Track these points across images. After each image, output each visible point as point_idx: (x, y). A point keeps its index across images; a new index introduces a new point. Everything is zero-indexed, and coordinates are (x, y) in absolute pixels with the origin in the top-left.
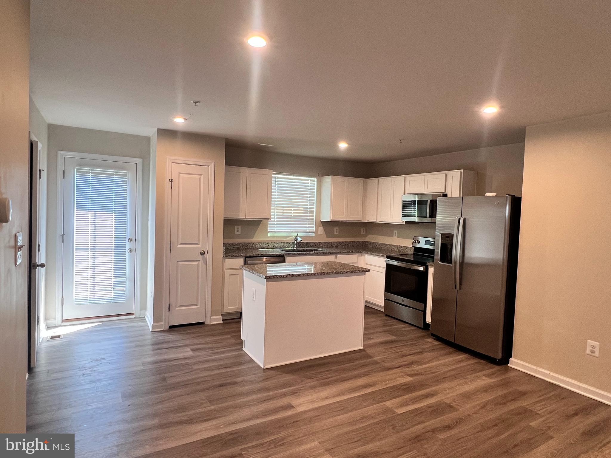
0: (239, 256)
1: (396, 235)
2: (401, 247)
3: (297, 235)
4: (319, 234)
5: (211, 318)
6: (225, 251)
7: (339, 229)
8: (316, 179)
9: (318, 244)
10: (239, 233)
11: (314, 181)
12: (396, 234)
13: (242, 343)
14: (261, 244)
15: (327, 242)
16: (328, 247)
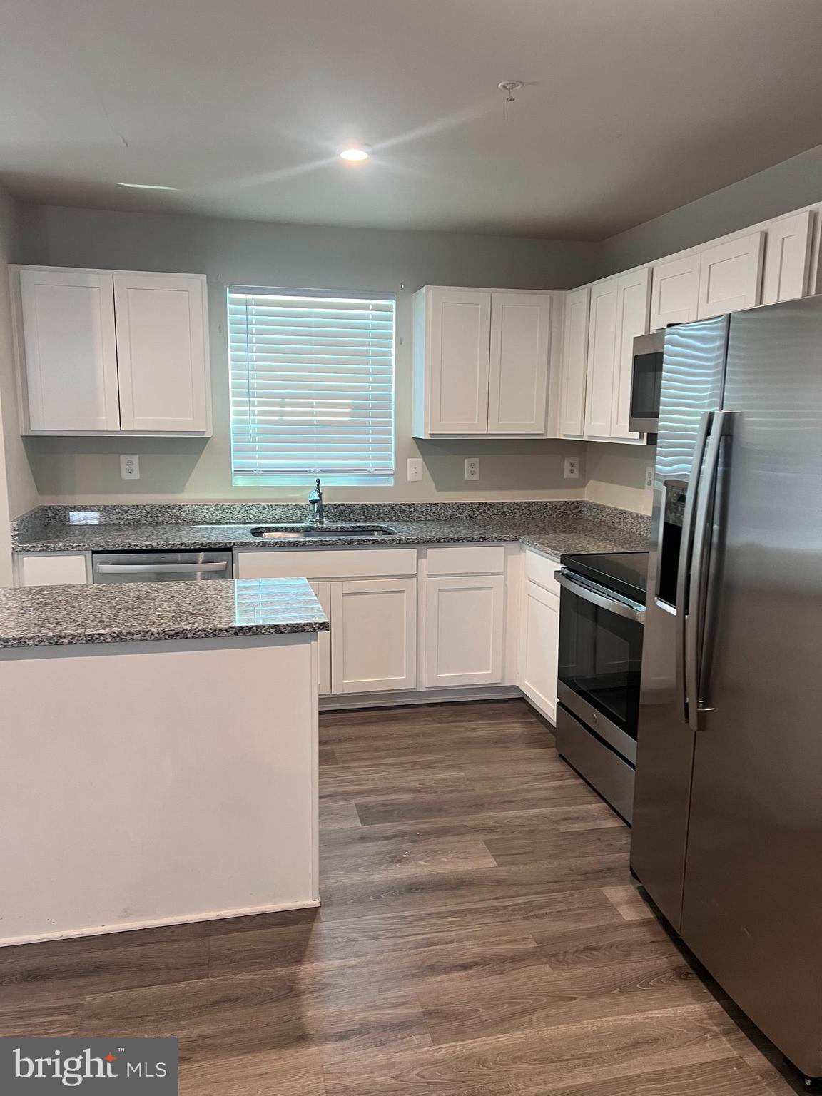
4: (410, 478)
7: (481, 463)
8: (393, 303)
11: (388, 309)
14: (209, 509)
15: (437, 504)
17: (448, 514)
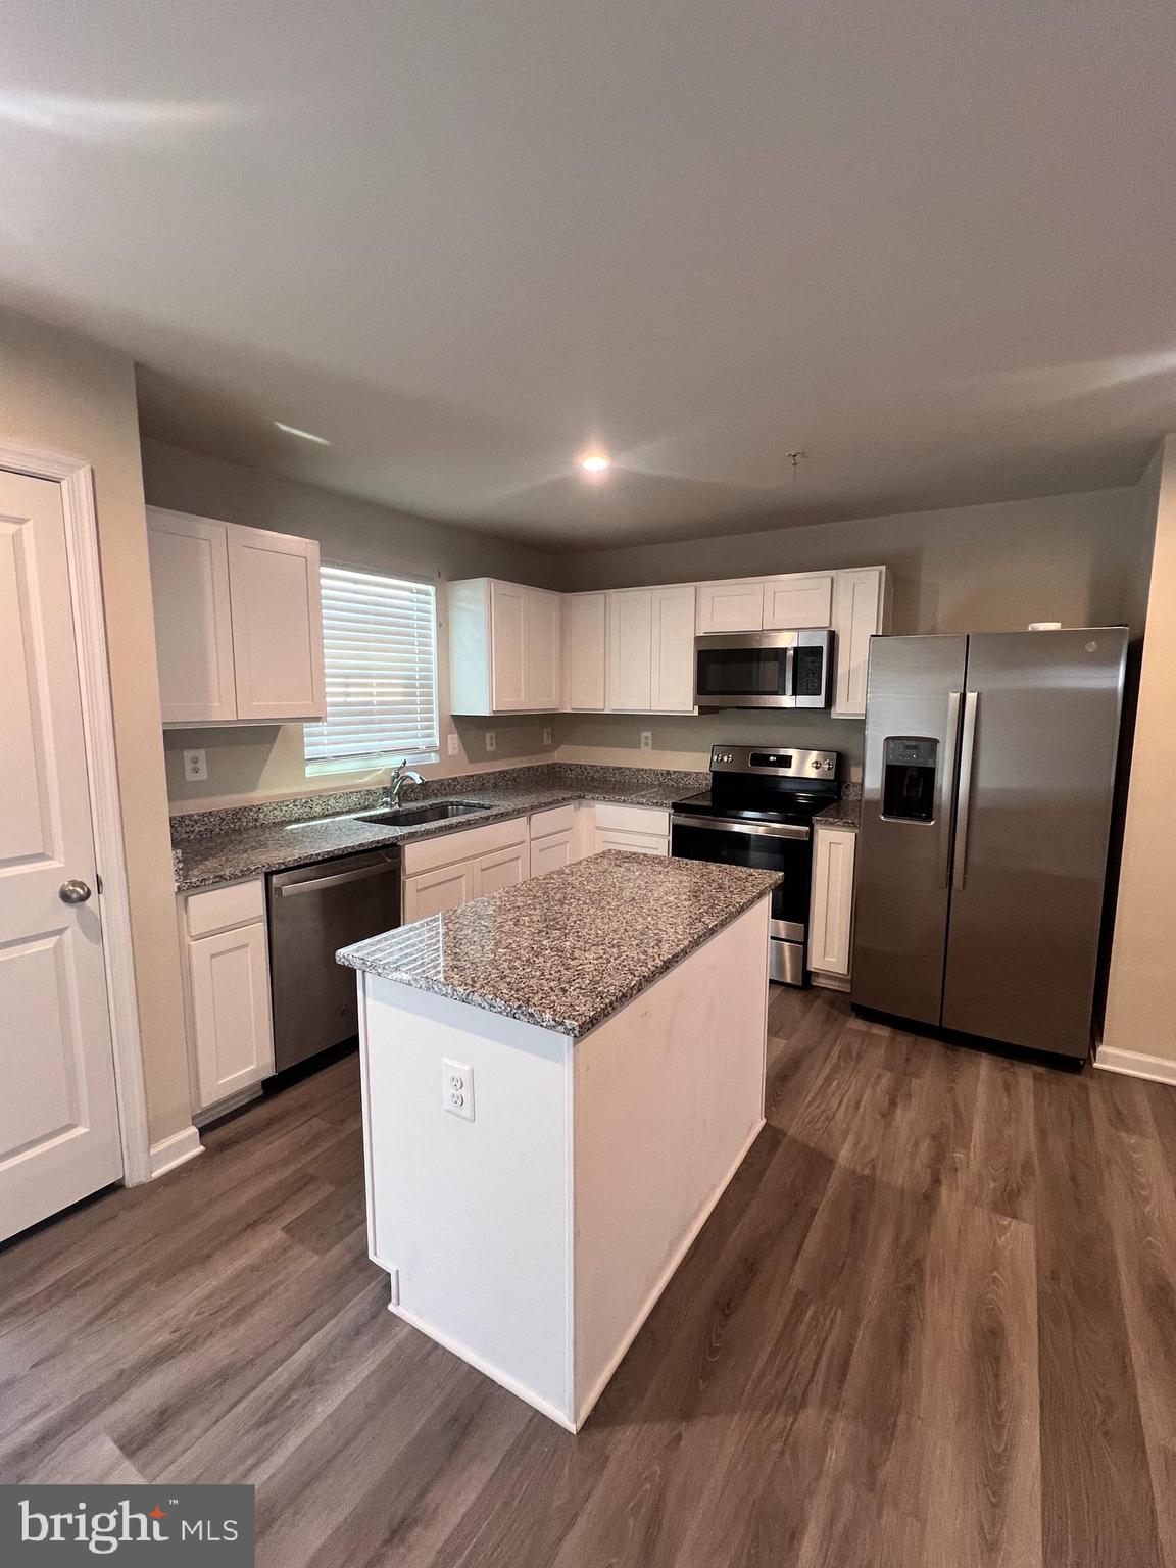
0: (243, 876)
1: (647, 744)
2: (668, 773)
3: (401, 764)
4: (450, 753)
5: (152, 1153)
6: (181, 865)
7: (496, 734)
8: (431, 589)
9: (449, 785)
10: (203, 775)
11: (426, 594)
12: (650, 742)
13: (383, 1284)
14: (287, 806)
15: (471, 776)
16: (474, 790)
17: (479, 784)
